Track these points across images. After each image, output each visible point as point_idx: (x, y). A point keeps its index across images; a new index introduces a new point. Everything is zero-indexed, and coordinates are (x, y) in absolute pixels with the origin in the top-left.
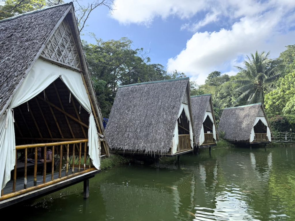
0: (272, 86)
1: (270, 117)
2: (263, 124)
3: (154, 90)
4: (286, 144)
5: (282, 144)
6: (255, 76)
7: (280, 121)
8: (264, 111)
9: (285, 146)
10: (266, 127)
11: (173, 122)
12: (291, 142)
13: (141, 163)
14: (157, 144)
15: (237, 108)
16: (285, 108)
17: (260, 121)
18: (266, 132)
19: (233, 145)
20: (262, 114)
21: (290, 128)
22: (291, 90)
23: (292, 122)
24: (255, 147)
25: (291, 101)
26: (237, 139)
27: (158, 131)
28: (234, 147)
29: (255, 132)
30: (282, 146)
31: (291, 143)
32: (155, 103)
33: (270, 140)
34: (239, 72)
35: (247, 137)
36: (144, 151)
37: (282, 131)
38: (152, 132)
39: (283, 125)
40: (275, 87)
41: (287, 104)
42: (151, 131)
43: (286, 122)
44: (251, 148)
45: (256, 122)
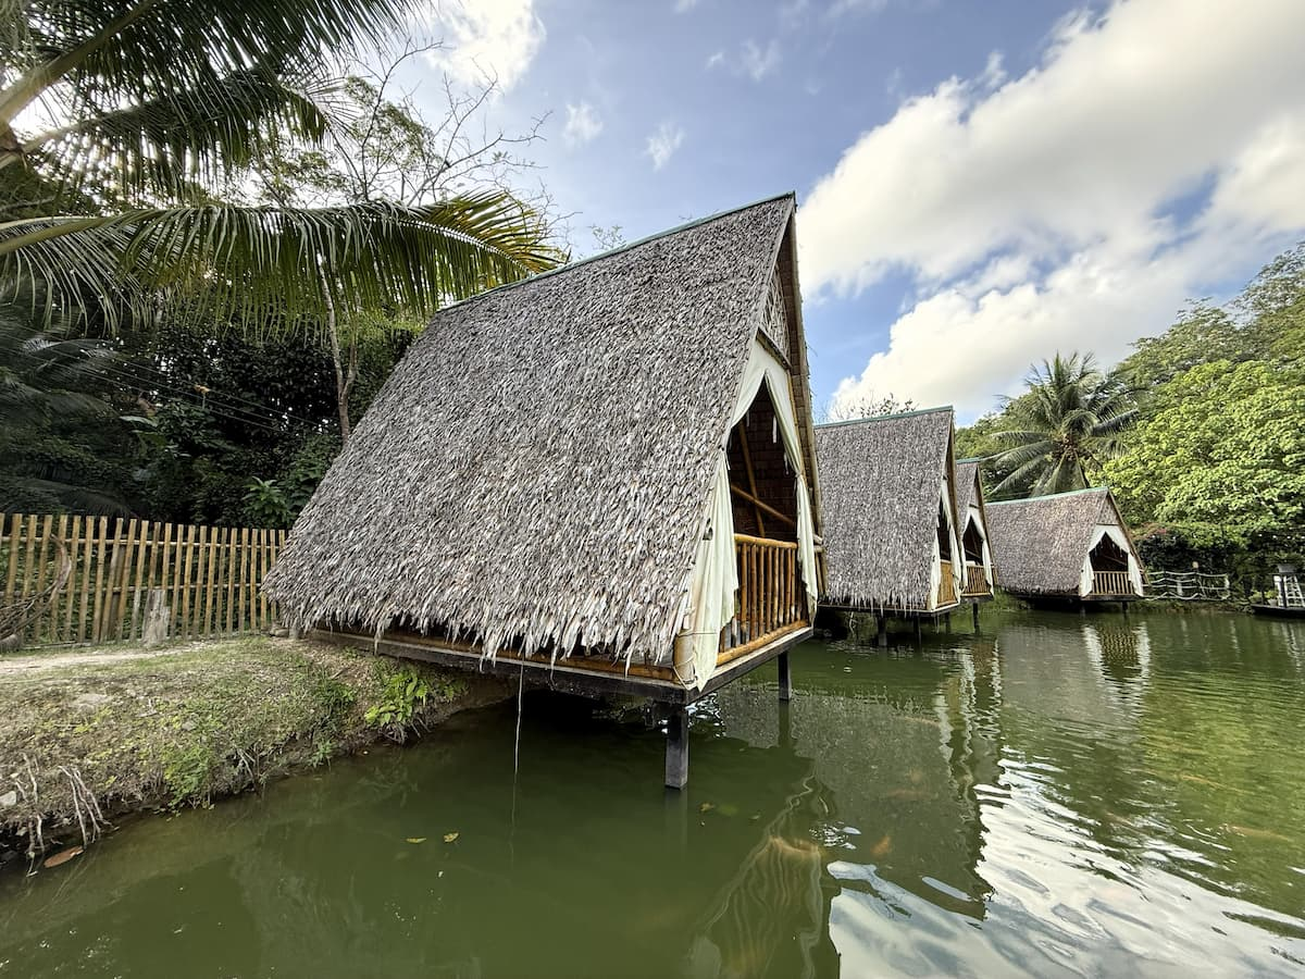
0: (1113, 445)
1: (1134, 526)
2: (1117, 547)
3: (851, 441)
4: (1187, 605)
5: (1173, 606)
6: (1059, 421)
7: (1158, 541)
8: (1115, 510)
9: (1182, 610)
10: (1125, 555)
11: (925, 521)
12: (1201, 601)
13: (826, 635)
14: (885, 580)
15: (1025, 503)
16: (1164, 504)
17: (1106, 538)
18: (1125, 568)
19: (1024, 604)
20: (1113, 518)
21: (1191, 561)
22: (1179, 454)
23: (1201, 542)
24: (1093, 609)
25: (1183, 485)
26: (1037, 587)
27: (884, 548)
28: (1026, 609)
29: (1096, 567)
30: (1174, 611)
31: (1204, 604)
32: (859, 475)
33: (1140, 592)
34: (983, 418)
35: (1071, 580)
36: (847, 599)
37: (1168, 568)
38: (865, 549)
39: (1169, 551)
40: (1122, 450)
41: (1172, 493)
42: (862, 547)
43: (1179, 544)
44: (1084, 611)
45: (1096, 539)
